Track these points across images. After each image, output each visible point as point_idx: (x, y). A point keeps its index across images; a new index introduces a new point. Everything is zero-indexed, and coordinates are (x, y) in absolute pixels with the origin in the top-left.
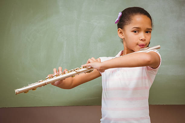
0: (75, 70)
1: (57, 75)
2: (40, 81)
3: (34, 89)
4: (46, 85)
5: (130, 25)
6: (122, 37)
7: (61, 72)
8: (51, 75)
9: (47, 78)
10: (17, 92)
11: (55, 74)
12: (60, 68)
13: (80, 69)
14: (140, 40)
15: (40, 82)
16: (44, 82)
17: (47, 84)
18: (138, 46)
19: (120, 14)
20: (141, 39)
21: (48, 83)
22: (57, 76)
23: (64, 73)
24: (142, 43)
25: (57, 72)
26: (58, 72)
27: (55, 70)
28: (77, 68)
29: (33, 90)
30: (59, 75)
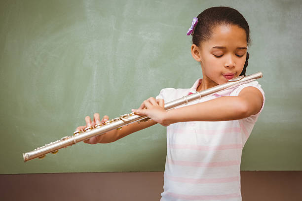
0: (122, 118)
1: (92, 127)
2: (65, 137)
3: (54, 151)
4: (74, 144)
5: (210, 41)
6: (197, 58)
7: (98, 123)
8: (82, 128)
9: (76, 133)
10: (26, 158)
11: (89, 126)
12: (96, 116)
13: (130, 115)
14: (225, 67)
15: (64, 139)
16: (70, 140)
17: (75, 142)
18: (222, 77)
19: (195, 20)
20: (226, 65)
21: (78, 141)
22: (92, 129)
23: (104, 124)
24: (228, 72)
25: (91, 122)
26: (93, 122)
27: (87, 119)
28: (125, 115)
29: (53, 153)
30: (95, 128)
